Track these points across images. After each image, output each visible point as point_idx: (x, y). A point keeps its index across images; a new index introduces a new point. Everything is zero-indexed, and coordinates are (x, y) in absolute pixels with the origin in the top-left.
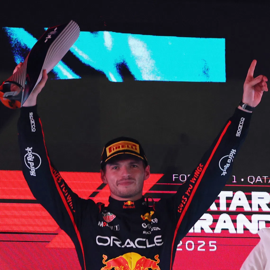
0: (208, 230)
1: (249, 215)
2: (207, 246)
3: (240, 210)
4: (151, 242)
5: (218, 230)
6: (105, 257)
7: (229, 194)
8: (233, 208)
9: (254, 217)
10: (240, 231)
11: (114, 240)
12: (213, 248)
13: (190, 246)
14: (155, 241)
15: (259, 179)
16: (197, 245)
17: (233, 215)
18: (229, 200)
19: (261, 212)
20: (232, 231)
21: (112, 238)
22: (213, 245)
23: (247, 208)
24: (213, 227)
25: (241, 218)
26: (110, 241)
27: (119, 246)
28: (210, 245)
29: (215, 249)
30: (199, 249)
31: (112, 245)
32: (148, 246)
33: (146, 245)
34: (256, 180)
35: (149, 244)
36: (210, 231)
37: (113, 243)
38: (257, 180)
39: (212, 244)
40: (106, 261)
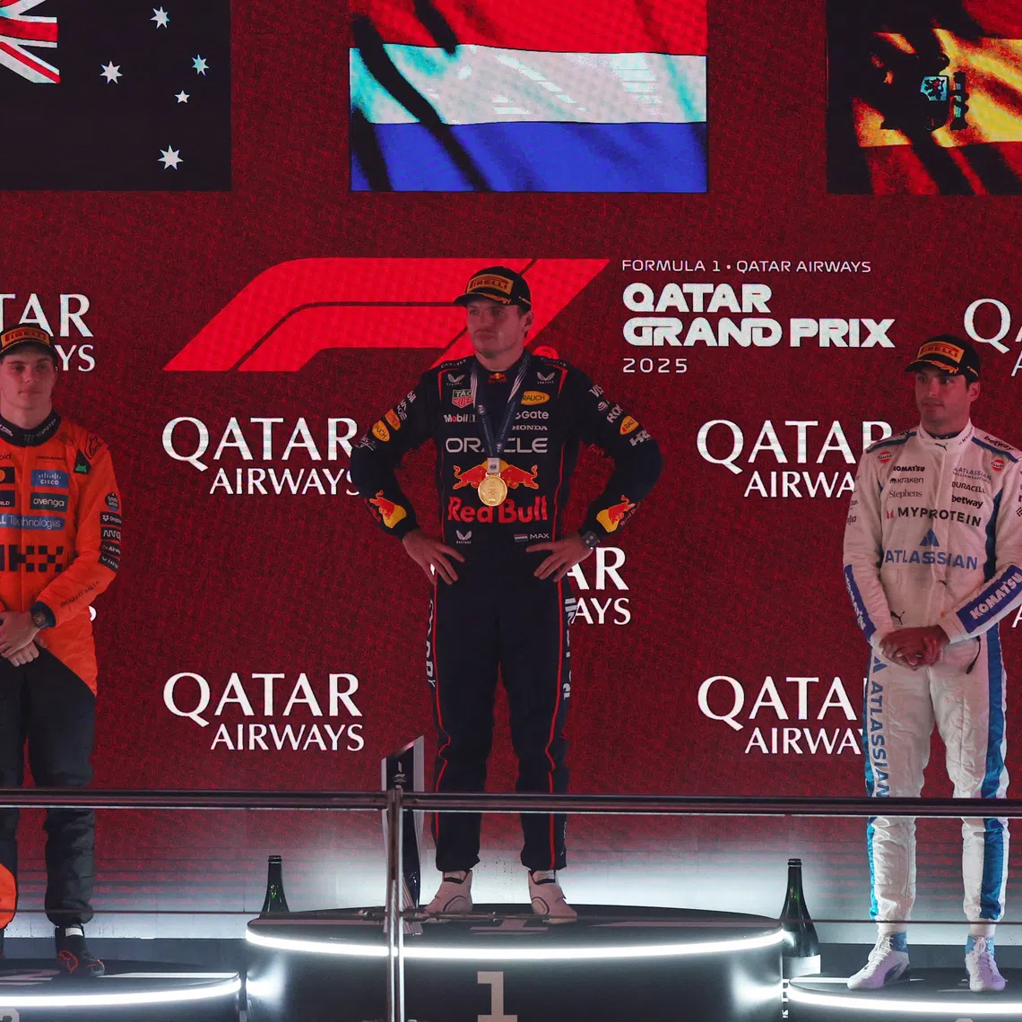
0: (674, 342)
1: (737, 319)
2: (672, 367)
3: (724, 312)
4: (527, 445)
5: (689, 342)
6: (457, 469)
7: (708, 288)
8: (713, 308)
9: (746, 323)
10: (724, 342)
11: (469, 443)
12: (682, 368)
13: (646, 365)
14: (534, 445)
15: (754, 266)
16: (657, 364)
17: (713, 320)
18: (707, 298)
19: (755, 314)
20: (711, 342)
21: (466, 440)
22: (682, 366)
23: (735, 308)
24: (682, 337)
25: (726, 325)
26: (463, 444)
27: (477, 451)
28: (678, 365)
29: (685, 370)
30: (660, 371)
31: (465, 451)
32: (519, 451)
33: (516, 448)
34: (749, 267)
35: (521, 449)
36: (678, 344)
37: (468, 447)
38: (751, 267)
39: (680, 362)
40: (459, 474)
